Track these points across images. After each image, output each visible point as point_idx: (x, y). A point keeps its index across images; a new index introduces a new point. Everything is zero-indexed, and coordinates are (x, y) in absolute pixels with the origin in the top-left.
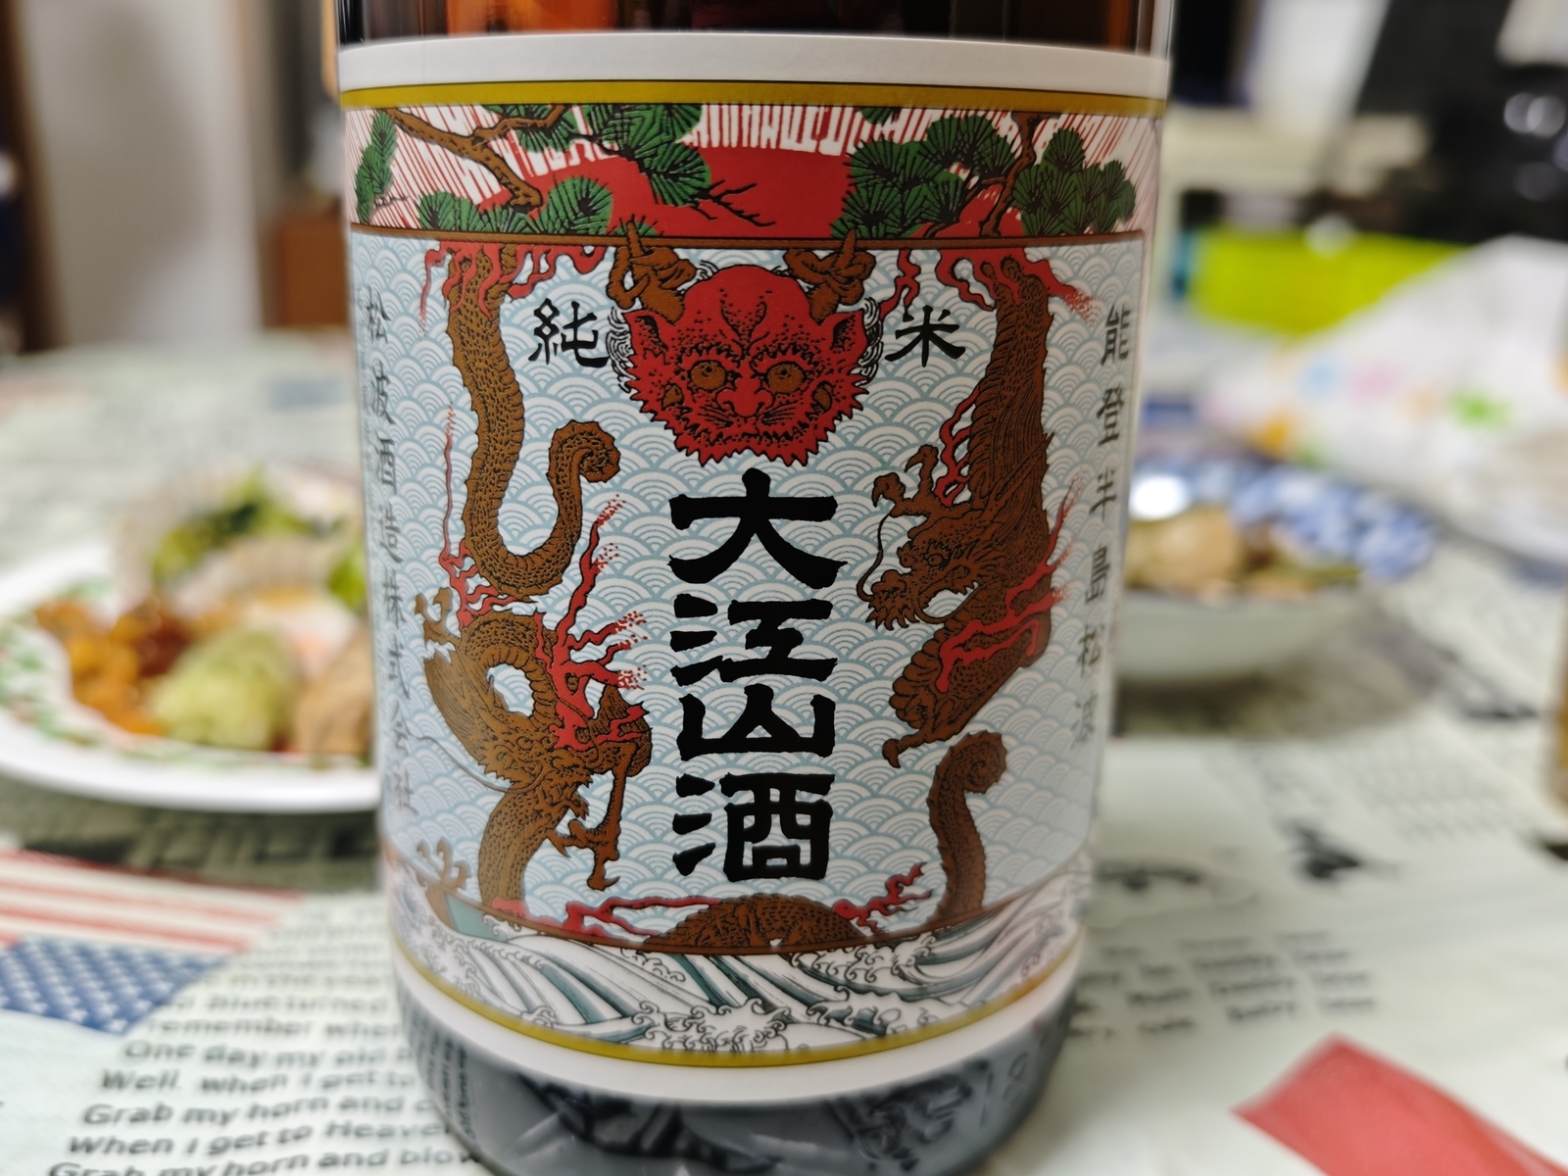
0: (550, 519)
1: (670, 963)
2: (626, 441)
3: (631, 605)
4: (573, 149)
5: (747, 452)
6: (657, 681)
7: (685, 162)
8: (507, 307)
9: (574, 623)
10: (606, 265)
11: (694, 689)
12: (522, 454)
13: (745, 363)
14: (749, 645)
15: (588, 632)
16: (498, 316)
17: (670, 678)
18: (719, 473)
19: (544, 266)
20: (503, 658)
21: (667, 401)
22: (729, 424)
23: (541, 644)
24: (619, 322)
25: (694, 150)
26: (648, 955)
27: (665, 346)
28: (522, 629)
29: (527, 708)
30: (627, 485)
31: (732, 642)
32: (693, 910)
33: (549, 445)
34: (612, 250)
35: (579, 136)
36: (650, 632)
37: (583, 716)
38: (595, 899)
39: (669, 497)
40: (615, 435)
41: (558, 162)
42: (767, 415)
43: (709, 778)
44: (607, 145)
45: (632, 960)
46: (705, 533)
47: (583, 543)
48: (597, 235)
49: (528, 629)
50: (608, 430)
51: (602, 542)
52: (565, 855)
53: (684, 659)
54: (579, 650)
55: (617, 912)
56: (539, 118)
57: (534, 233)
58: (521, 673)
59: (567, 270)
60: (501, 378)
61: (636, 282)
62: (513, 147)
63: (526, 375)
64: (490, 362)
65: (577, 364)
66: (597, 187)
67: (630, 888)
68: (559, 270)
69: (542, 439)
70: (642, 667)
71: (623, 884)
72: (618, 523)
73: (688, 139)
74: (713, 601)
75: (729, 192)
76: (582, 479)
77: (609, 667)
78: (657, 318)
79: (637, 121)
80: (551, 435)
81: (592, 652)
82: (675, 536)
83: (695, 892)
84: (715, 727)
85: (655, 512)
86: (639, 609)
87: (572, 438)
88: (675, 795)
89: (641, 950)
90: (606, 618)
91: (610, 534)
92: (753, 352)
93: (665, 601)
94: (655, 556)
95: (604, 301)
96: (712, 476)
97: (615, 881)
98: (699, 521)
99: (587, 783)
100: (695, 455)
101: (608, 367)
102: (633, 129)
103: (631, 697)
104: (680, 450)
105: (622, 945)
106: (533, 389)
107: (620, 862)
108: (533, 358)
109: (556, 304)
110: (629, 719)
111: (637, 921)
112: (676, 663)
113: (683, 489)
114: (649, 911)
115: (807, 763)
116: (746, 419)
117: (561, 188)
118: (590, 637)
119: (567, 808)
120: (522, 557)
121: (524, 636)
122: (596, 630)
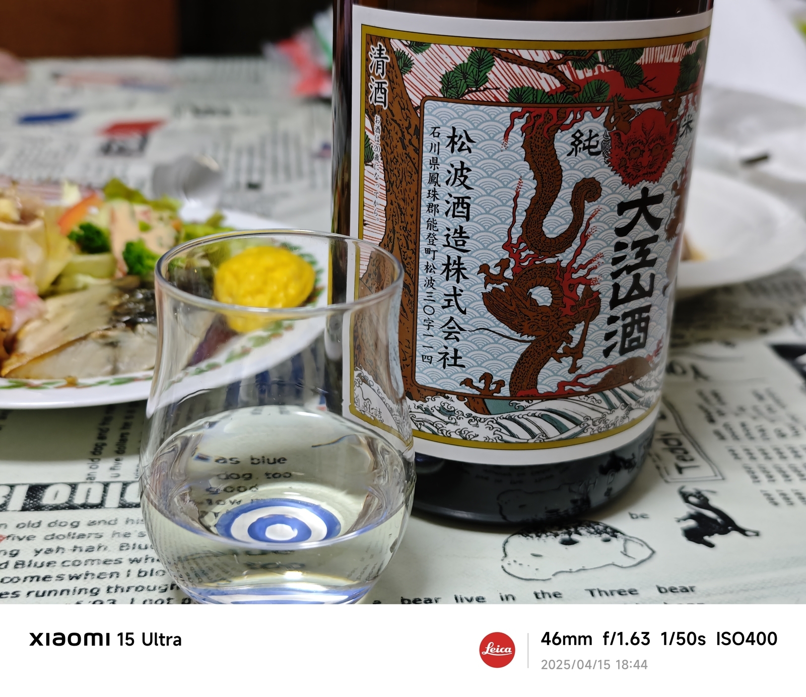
0: (570, 220)
1: (597, 396)
2: (605, 184)
3: (599, 250)
4: (596, 68)
5: (644, 181)
6: (606, 280)
7: (636, 71)
8: (558, 135)
9: (575, 262)
10: (605, 114)
11: (617, 280)
12: (559, 195)
13: (646, 146)
14: (636, 258)
15: (581, 264)
16: (554, 138)
17: (610, 277)
18: (635, 191)
19: (579, 116)
20: (538, 283)
21: (621, 166)
22: (639, 171)
23: (559, 274)
24: (607, 136)
25: (639, 66)
26: (589, 396)
27: (623, 144)
28: (550, 269)
29: (549, 303)
30: (603, 201)
31: (631, 258)
32: (607, 372)
33: (572, 190)
34: (608, 108)
35: (599, 63)
36: (605, 260)
37: (575, 300)
38: (571, 377)
39: (617, 203)
40: (601, 182)
41: (589, 73)
42: (650, 165)
43: (618, 315)
44: (610, 66)
45: (583, 400)
46: (627, 216)
47: (583, 228)
48: (602, 102)
49: (553, 269)
50: (598, 180)
51: (591, 226)
52: (560, 362)
53: (615, 268)
54: (576, 273)
55: (580, 381)
56: (582, 56)
57: (576, 103)
58: (548, 288)
59: (589, 117)
60: (552, 164)
61: (615, 120)
62: (569, 68)
63: (565, 162)
64: (547, 158)
65: (588, 155)
66: (604, 84)
67: (586, 368)
68: (586, 118)
69: (570, 187)
70: (601, 275)
71: (583, 368)
72: (598, 218)
73: (638, 62)
74: (627, 242)
75: (648, 81)
76: (586, 201)
77: (588, 278)
78: (621, 133)
79: (622, 56)
80: (574, 186)
81: (582, 273)
82: (617, 219)
83: (609, 364)
84: (622, 294)
85: (612, 210)
86: (601, 251)
87: (583, 185)
88: (607, 325)
89: (586, 394)
90: (589, 258)
91: (594, 222)
92: (649, 141)
93: (612, 246)
94: (610, 228)
95: (602, 128)
96: (632, 192)
97: (580, 367)
98: (626, 211)
99: (573, 328)
100: (628, 185)
101: (601, 155)
102: (620, 59)
103: (595, 288)
104: (623, 184)
105: (580, 394)
106: (568, 167)
107: (584, 358)
108: (569, 155)
109: (582, 132)
110: (593, 298)
111: (587, 382)
112: (612, 271)
113: (622, 199)
114: (592, 377)
115: (646, 301)
116: (645, 167)
117: (589, 84)
118: (582, 267)
119: (563, 341)
120: (553, 238)
121: (551, 272)
122: (584, 263)
